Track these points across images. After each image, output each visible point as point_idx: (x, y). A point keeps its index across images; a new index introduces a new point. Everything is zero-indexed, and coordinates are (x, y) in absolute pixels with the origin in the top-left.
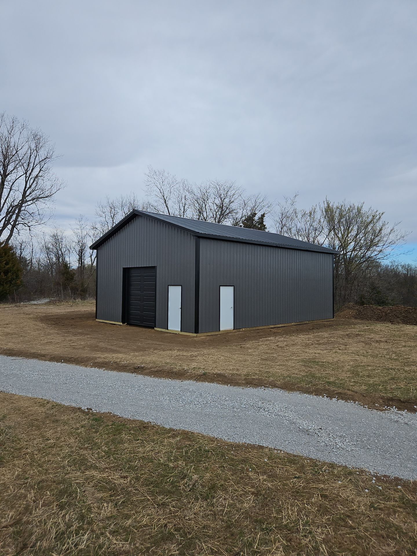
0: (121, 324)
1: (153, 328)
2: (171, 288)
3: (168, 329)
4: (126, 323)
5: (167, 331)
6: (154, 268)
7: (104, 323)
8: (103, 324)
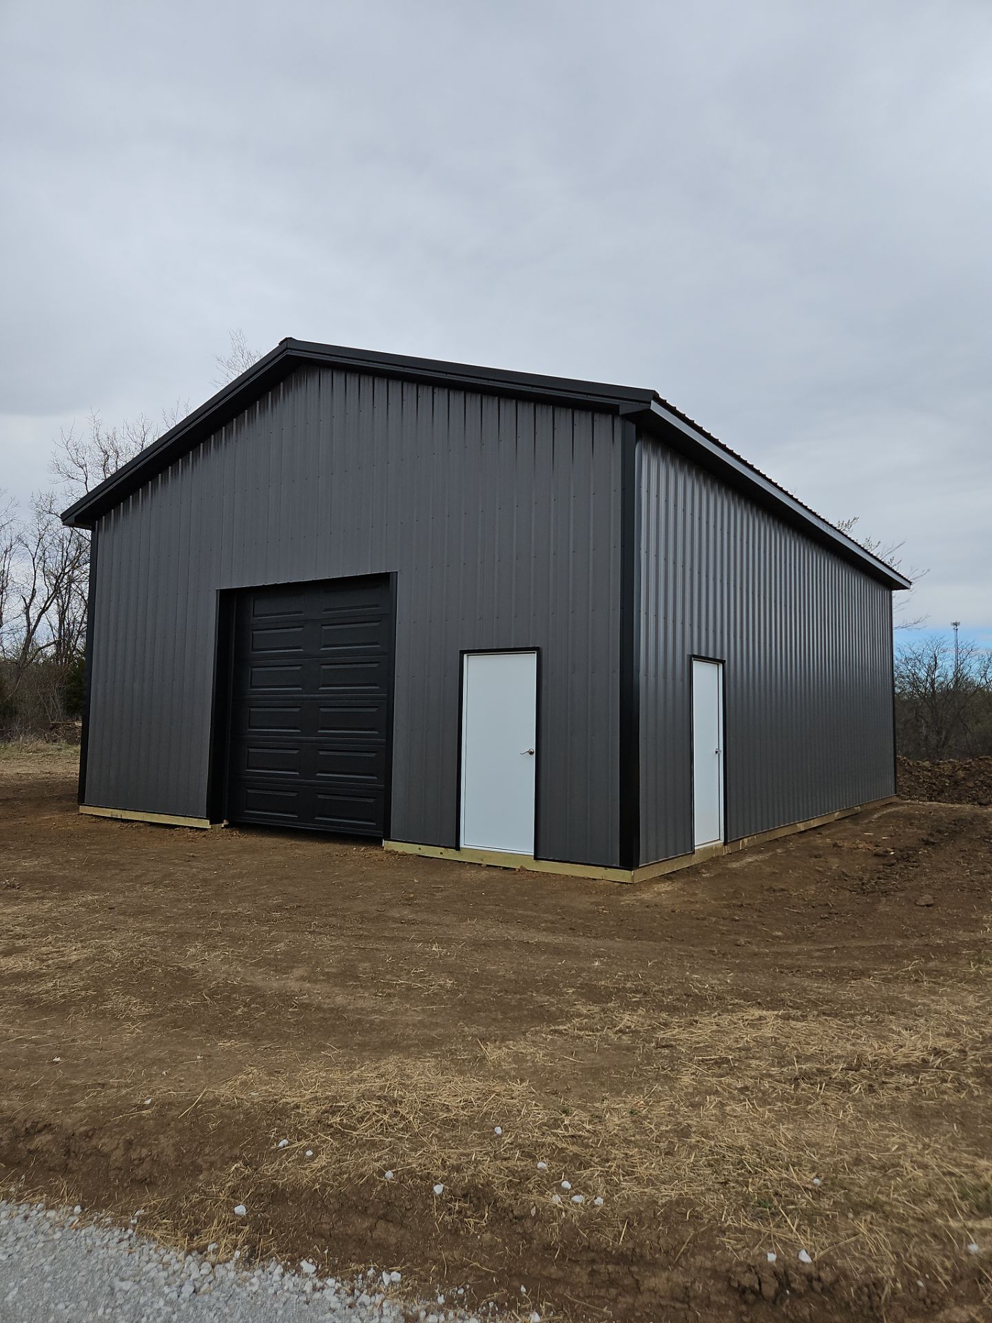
0: (206, 824)
1: (376, 842)
2: (473, 665)
3: (458, 848)
4: (225, 823)
5: (450, 854)
6: (382, 582)
7: (116, 819)
8: (118, 825)
